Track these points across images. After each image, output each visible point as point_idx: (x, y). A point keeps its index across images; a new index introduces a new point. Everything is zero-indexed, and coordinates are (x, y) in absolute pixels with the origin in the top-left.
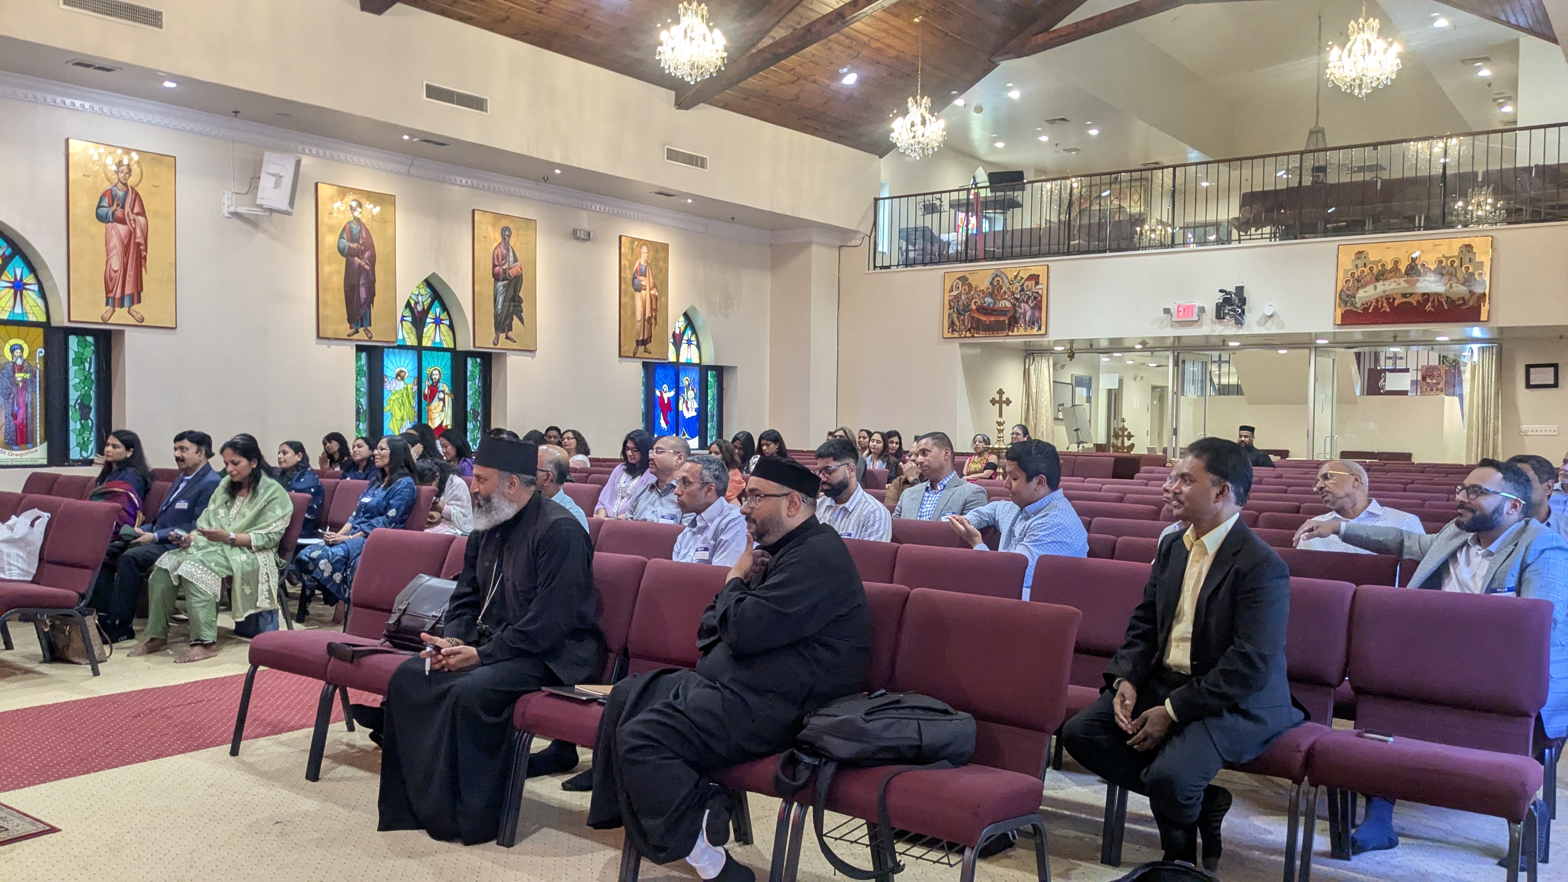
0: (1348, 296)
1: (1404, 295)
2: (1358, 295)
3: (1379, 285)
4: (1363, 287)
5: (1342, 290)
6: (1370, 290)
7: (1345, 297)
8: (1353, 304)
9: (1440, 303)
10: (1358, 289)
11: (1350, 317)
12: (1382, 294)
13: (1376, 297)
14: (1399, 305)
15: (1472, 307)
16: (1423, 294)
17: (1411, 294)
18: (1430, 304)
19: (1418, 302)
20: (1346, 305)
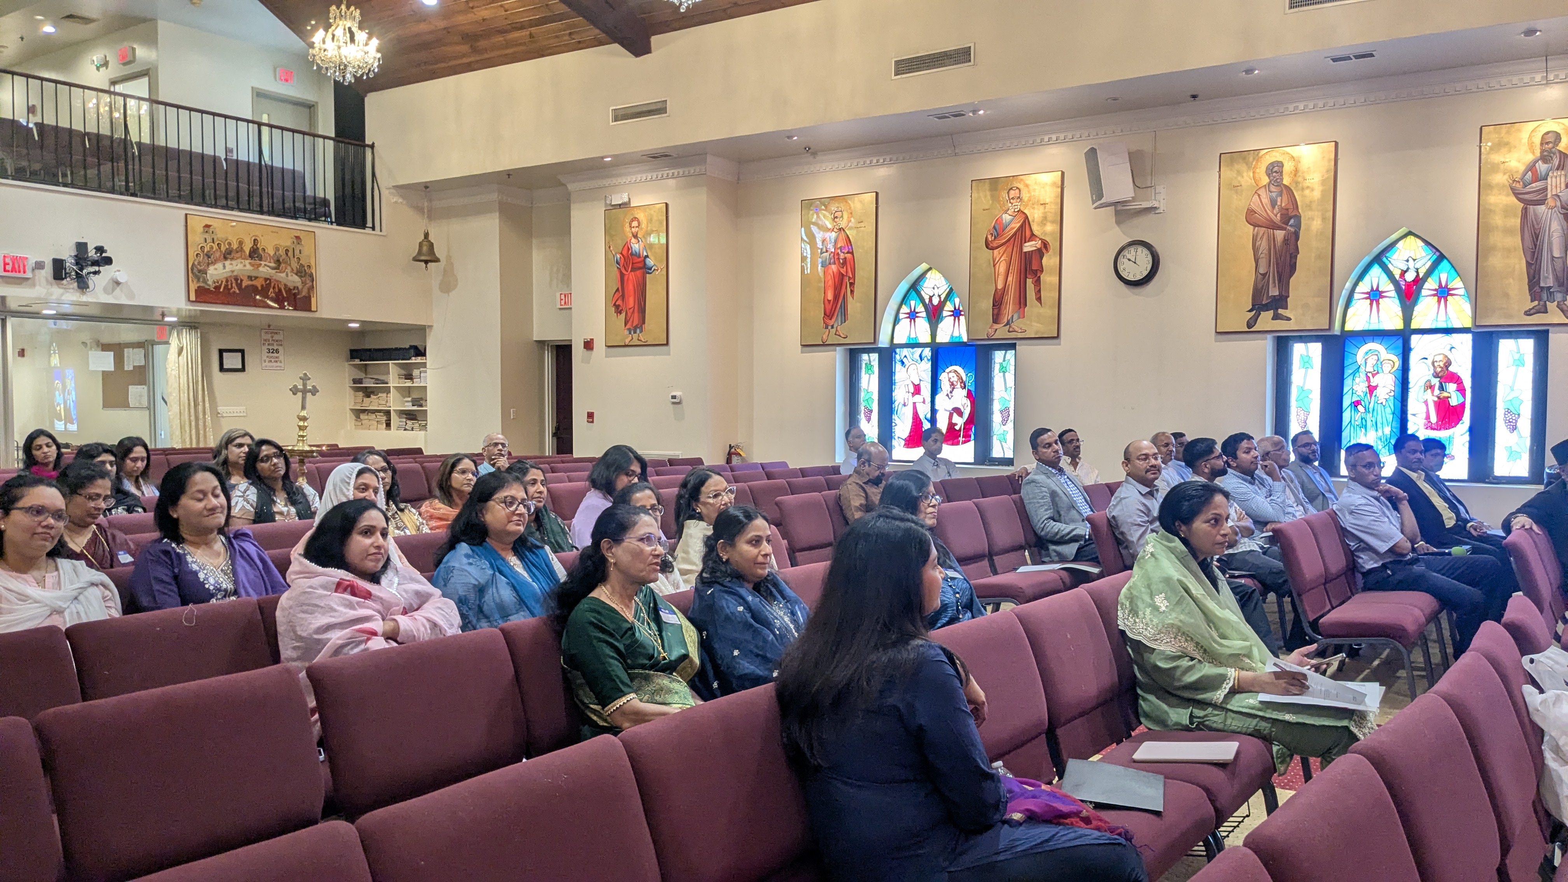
0: (200, 271)
1: (250, 278)
2: (209, 272)
3: (227, 263)
4: (213, 263)
5: (193, 264)
6: (219, 265)
7: (195, 271)
8: (205, 281)
9: (280, 290)
10: (208, 264)
11: (203, 295)
12: (230, 274)
13: (225, 275)
14: (247, 287)
15: (305, 297)
16: (266, 279)
17: (256, 278)
18: (271, 290)
19: (262, 286)
20: (198, 280)
